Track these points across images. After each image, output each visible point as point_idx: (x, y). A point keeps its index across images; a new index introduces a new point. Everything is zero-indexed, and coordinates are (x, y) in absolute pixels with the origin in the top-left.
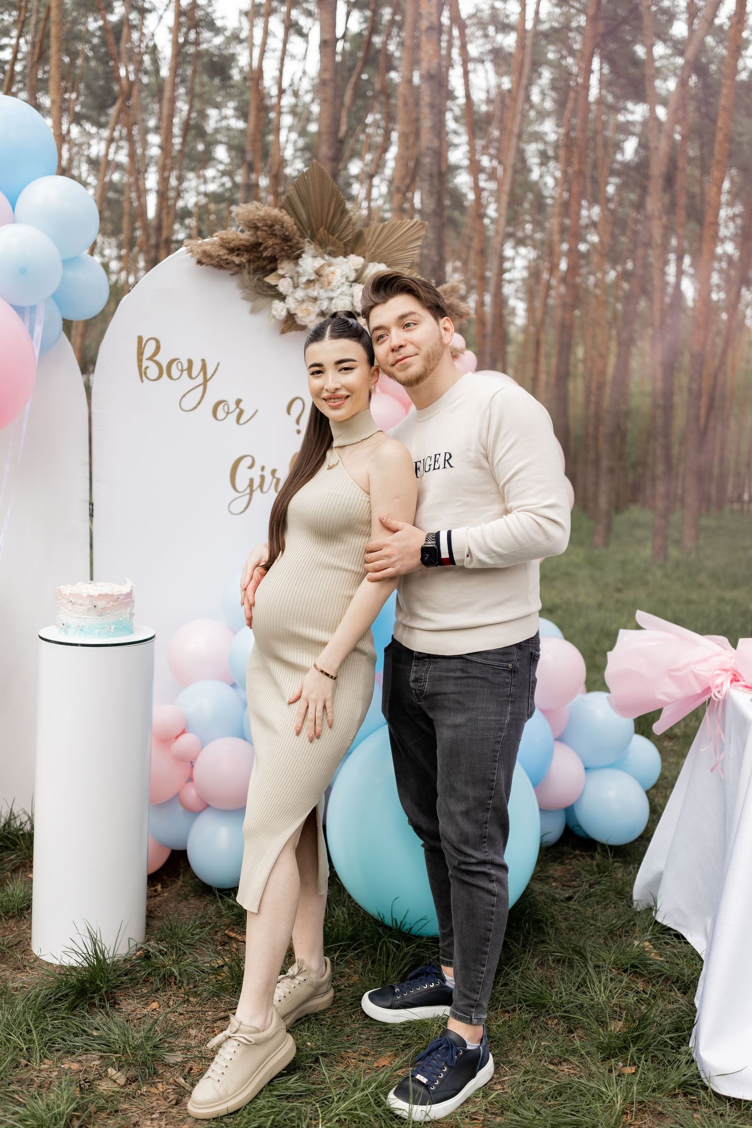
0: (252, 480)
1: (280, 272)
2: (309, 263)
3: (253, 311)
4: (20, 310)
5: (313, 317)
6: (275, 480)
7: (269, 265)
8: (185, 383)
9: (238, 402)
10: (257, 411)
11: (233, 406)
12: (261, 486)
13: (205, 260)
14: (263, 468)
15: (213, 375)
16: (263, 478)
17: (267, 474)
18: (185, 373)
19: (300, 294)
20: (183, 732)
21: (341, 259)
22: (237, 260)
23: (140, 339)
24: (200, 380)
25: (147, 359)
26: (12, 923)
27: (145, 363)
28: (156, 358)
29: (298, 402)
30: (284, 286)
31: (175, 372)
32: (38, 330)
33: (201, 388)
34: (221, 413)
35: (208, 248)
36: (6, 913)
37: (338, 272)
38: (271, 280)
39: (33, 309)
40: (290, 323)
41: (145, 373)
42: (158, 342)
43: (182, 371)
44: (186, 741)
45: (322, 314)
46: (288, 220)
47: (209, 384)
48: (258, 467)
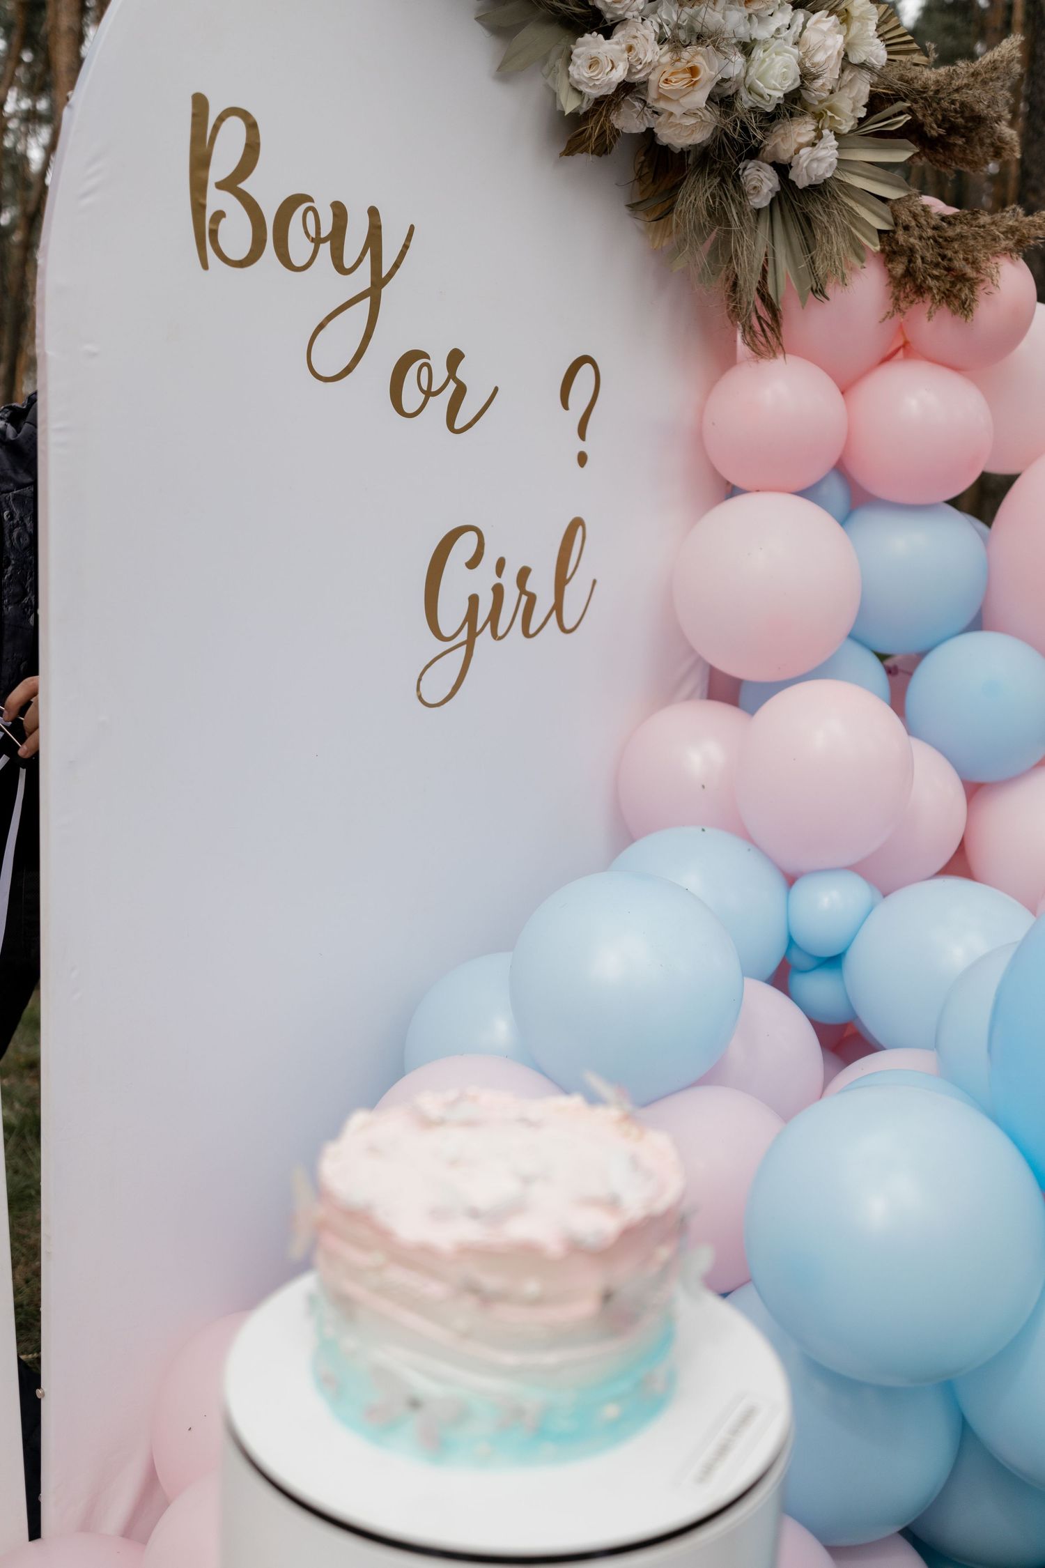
0: (474, 600)
6: (524, 598)
8: (326, 282)
9: (455, 358)
10: (496, 389)
11: (440, 374)
12: (494, 617)
14: (500, 565)
15: (396, 266)
16: (498, 591)
18: (325, 248)
23: (200, 104)
24: (364, 278)
25: (220, 186)
27: (216, 200)
28: (242, 186)
31: (297, 241)
33: (366, 303)
34: (413, 390)
41: (214, 233)
42: (251, 124)
43: (317, 241)
47: (385, 291)
48: (489, 562)
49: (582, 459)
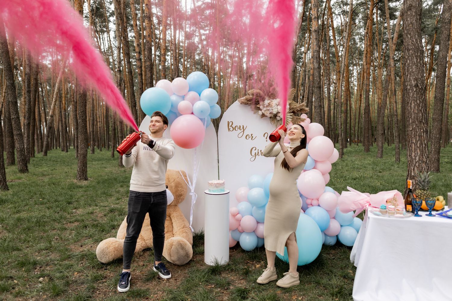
0: (256, 153)
1: (260, 104)
2: (267, 102)
3: (255, 113)
4: (201, 119)
5: (268, 114)
7: (257, 103)
8: (239, 131)
9: (252, 135)
10: (256, 136)
11: (250, 136)
12: (258, 154)
13: (242, 103)
15: (246, 129)
17: (259, 151)
18: (239, 129)
19: (265, 109)
20: (238, 214)
21: (275, 100)
22: (249, 103)
23: (228, 122)
24: (242, 130)
26: (201, 255)
27: (230, 127)
28: (232, 126)
29: (266, 134)
30: (261, 107)
31: (236, 129)
32: (206, 123)
33: (243, 132)
34: (248, 138)
35: (243, 101)
36: (200, 253)
37: (274, 103)
38: (258, 106)
39: (204, 119)
40: (263, 115)
41: (230, 130)
42: (232, 122)
44: (239, 216)
45: (271, 113)
46: (261, 92)
48: (257, 150)
49: (267, 141)
